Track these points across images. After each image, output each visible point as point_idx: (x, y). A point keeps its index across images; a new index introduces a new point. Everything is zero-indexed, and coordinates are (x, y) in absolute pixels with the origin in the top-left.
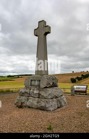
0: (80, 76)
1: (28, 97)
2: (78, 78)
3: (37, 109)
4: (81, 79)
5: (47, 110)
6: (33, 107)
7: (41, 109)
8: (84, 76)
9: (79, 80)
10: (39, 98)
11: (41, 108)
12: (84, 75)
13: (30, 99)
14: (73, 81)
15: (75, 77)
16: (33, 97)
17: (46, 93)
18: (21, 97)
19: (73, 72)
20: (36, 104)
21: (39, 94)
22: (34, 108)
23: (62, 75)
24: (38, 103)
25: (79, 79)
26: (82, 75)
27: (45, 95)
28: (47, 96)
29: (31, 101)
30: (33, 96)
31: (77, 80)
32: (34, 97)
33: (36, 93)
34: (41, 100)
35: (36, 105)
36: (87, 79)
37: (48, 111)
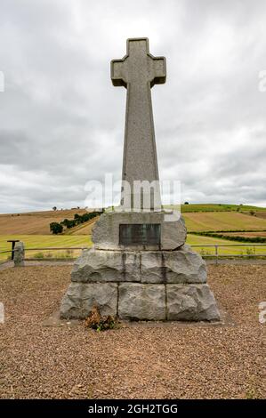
0: (71, 218)
1: (118, 283)
2: (66, 222)
3: (166, 320)
4: (74, 225)
5: (206, 320)
6: (151, 314)
7: (183, 320)
8: (80, 217)
9: (69, 227)
10: (164, 282)
11: (182, 316)
12: (81, 214)
13: (132, 289)
14: (56, 229)
15: (59, 220)
16: (139, 282)
17: (189, 265)
18: (89, 285)
19: (55, 208)
20: (161, 305)
21: (164, 270)
22: (152, 320)
23: (29, 215)
24: (166, 301)
25: (70, 224)
26: (76, 216)
27: (187, 272)
28: (197, 273)
29: (139, 297)
30: (138, 279)
31: (65, 228)
32: (146, 283)
33: (153, 269)
34: (177, 290)
35: (159, 308)
36: (86, 223)
37: (209, 321)
